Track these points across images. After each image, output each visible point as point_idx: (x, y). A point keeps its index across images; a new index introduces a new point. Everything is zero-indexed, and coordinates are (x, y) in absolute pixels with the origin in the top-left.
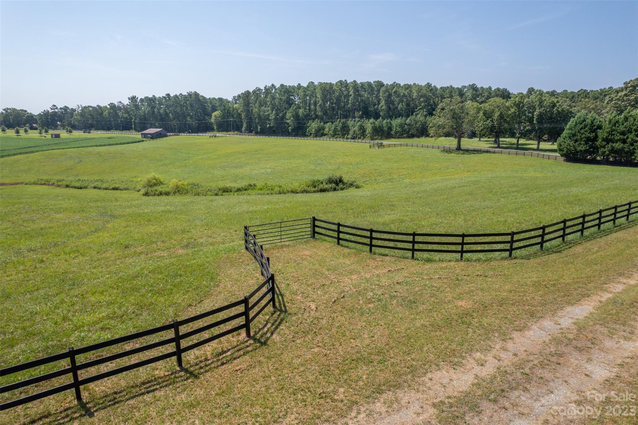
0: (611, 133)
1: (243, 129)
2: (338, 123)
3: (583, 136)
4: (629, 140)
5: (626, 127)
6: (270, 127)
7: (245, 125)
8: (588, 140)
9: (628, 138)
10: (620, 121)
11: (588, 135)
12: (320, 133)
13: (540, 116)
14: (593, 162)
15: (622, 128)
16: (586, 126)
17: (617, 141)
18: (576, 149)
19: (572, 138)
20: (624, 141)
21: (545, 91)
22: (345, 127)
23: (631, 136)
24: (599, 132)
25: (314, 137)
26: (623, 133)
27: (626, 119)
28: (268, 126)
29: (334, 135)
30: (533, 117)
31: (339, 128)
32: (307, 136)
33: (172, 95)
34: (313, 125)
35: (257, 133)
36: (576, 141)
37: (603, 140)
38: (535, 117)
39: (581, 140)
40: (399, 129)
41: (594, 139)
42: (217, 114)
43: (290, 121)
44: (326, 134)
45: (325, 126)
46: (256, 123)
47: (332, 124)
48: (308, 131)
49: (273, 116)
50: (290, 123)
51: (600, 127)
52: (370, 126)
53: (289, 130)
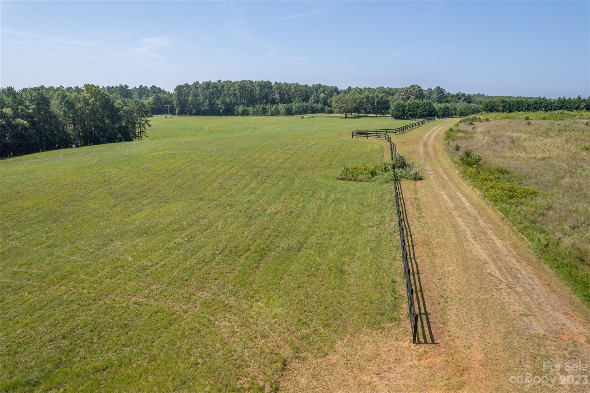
0: (409, 108)
1: (177, 112)
2: (259, 107)
6: (204, 110)
7: (177, 109)
8: (402, 111)
10: (411, 104)
11: (402, 109)
12: (245, 113)
13: (378, 102)
14: (404, 119)
15: (412, 106)
16: (400, 106)
17: (411, 111)
18: (399, 115)
19: (397, 110)
20: (413, 111)
21: (376, 88)
22: (264, 109)
23: (415, 109)
24: (405, 108)
25: (241, 116)
26: (413, 108)
27: (413, 103)
28: (202, 109)
29: (255, 114)
30: (374, 102)
31: (260, 110)
32: (235, 115)
34: (241, 108)
36: (398, 112)
37: (407, 111)
38: (375, 102)
39: (400, 111)
40: (297, 110)
41: (404, 111)
42: (150, 102)
43: (220, 106)
44: (250, 114)
45: (248, 109)
46: (190, 108)
47: (254, 107)
48: (236, 112)
49: (207, 103)
50: (221, 107)
51: (405, 106)
52: (284, 108)
53: (220, 112)
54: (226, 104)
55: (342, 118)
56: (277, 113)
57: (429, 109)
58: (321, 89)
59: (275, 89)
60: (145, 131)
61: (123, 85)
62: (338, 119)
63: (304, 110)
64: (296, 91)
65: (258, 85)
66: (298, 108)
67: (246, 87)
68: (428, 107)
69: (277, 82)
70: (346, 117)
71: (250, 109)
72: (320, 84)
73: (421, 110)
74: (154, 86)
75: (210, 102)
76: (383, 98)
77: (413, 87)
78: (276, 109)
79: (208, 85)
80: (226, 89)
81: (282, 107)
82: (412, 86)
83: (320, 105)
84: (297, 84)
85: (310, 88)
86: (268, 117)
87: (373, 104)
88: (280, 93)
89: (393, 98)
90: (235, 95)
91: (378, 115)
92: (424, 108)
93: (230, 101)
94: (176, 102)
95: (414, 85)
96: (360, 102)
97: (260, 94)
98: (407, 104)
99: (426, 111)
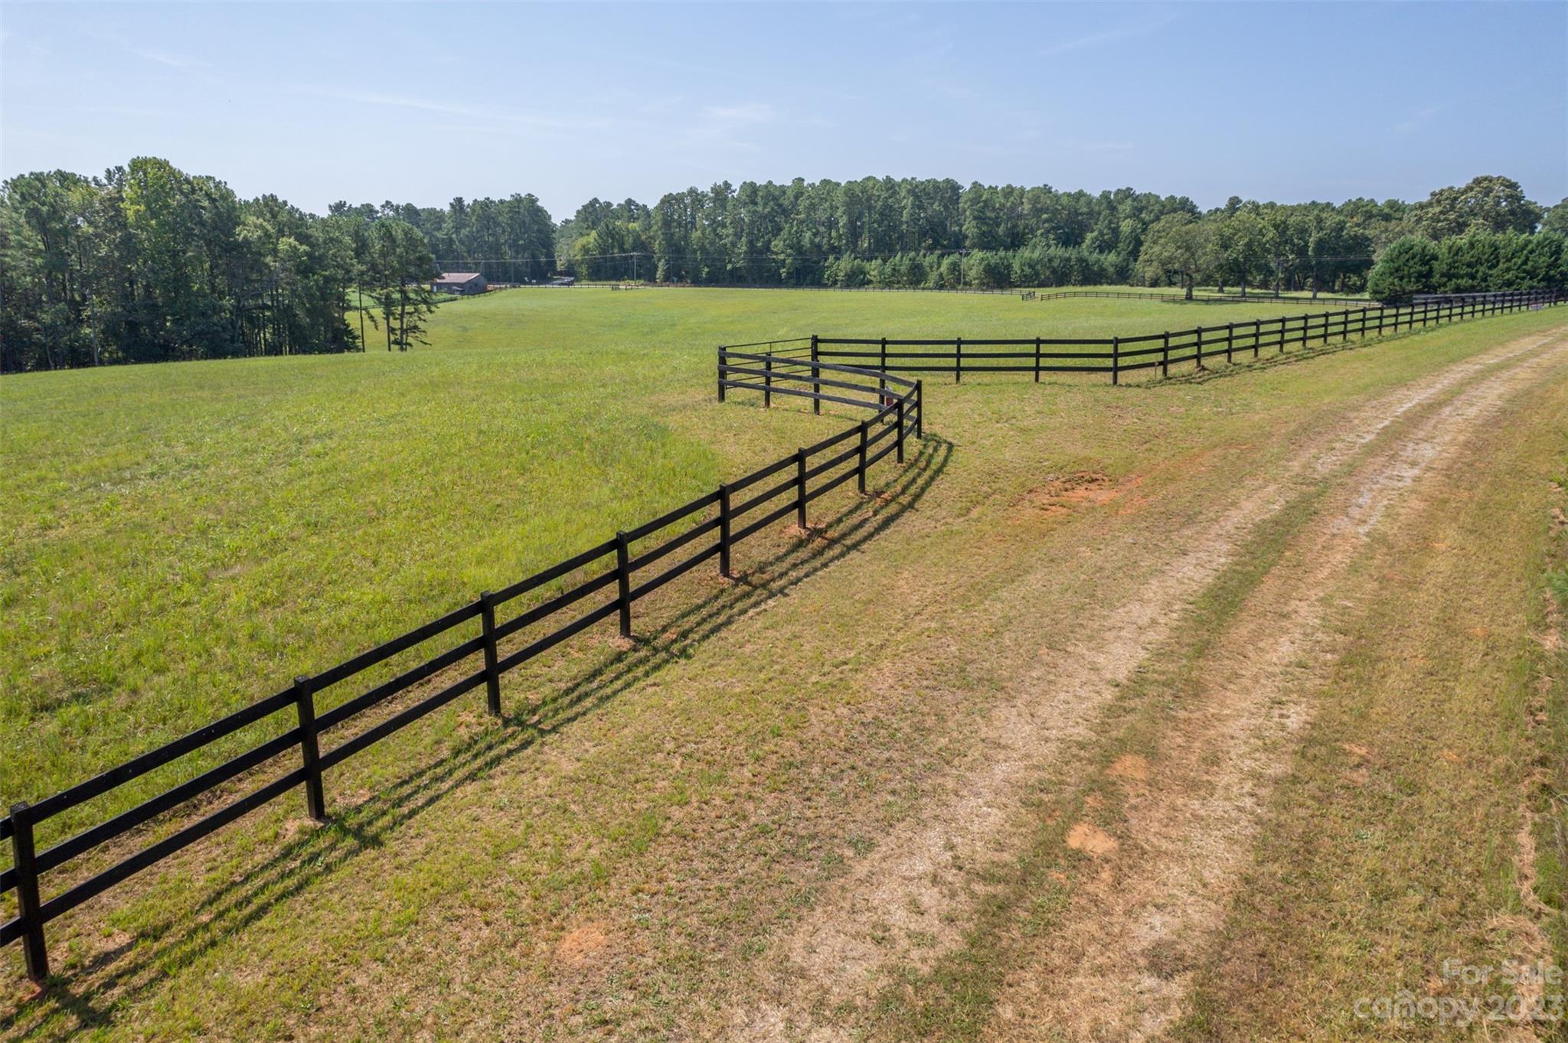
0: (1451, 266)
1: (659, 274)
2: (901, 261)
3: (1412, 271)
4: (1480, 274)
5: (1472, 257)
6: (734, 269)
7: (661, 266)
8: (1420, 276)
9: (1477, 271)
10: (1465, 247)
11: (1418, 268)
12: (856, 280)
13: (1321, 244)
15: (1467, 258)
16: (1414, 257)
17: (1462, 277)
18: (1404, 290)
19: (1396, 274)
20: (1473, 277)
22: (918, 266)
23: (1482, 269)
24: (1435, 264)
25: (841, 288)
26: (1469, 265)
27: (1472, 245)
28: (729, 267)
29: (889, 283)
31: (903, 269)
32: (825, 286)
33: (468, 201)
34: (845, 264)
35: (697, 282)
36: (1401, 279)
37: (1443, 275)
39: (1409, 276)
40: (1027, 270)
41: (1429, 274)
42: (589, 243)
43: (782, 257)
44: (870, 282)
45: (867, 265)
46: (695, 260)
47: (885, 261)
48: (829, 276)
49: (743, 247)
50: (784, 260)
51: (1435, 257)
52: (980, 264)
53: (780, 275)
54: (798, 249)
55: (1174, 300)
56: (956, 281)
57: (1550, 266)
58: (1126, 207)
59: (966, 203)
60: (420, 324)
61: (523, 195)
62: (1157, 302)
63: (1054, 271)
64: (1037, 211)
65: (909, 191)
66: (1030, 266)
67: (869, 199)
68: (1544, 260)
69: (980, 182)
70: (1189, 298)
71: (873, 268)
72: (1129, 189)
73: (1508, 270)
74: (629, 202)
75: (751, 243)
76: (1342, 229)
77: (1485, 184)
78: (955, 267)
79: (752, 191)
80: (803, 203)
81: (975, 261)
82: (1477, 181)
83: (1111, 259)
84: (1047, 190)
85: (1089, 201)
86: (927, 293)
87: (1302, 251)
88: (980, 219)
89: (1386, 230)
90: (831, 224)
91: (1320, 295)
92: (1525, 263)
93: (812, 242)
94: (660, 244)
95: (1486, 179)
96: (1249, 245)
97: (915, 220)
98: (1445, 250)
99: (1532, 275)
